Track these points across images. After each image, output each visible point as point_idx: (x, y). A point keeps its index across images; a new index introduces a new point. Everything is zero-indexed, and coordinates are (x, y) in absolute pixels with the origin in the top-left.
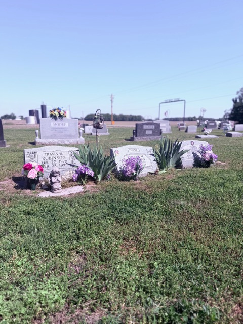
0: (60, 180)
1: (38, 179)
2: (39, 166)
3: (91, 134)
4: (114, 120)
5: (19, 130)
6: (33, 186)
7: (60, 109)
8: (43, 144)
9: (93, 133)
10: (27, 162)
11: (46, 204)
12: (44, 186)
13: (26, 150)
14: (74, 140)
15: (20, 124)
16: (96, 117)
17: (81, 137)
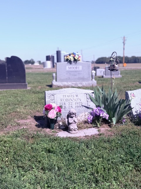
0: (76, 121)
1: (57, 119)
2: (58, 107)
3: (103, 77)
4: (125, 62)
5: (38, 74)
6: (52, 125)
7: (75, 54)
8: (59, 87)
9: (104, 75)
10: (47, 103)
11: (64, 143)
12: (62, 126)
13: (46, 92)
14: (86, 83)
15: (38, 69)
16: (112, 59)
17: (94, 80)
